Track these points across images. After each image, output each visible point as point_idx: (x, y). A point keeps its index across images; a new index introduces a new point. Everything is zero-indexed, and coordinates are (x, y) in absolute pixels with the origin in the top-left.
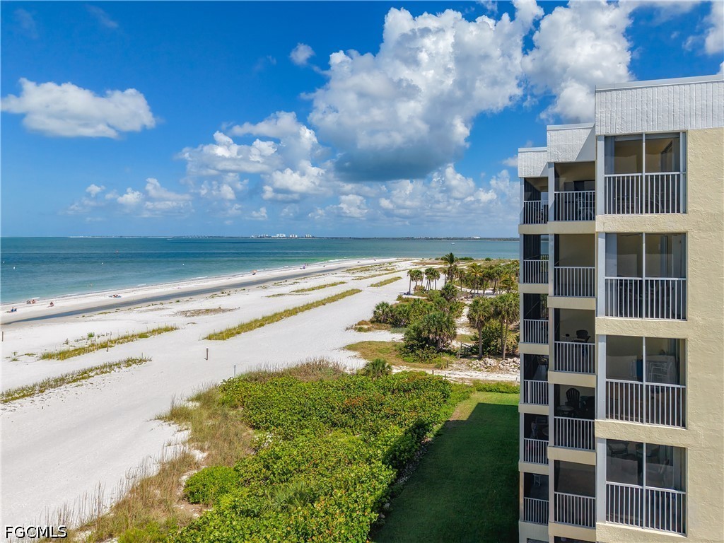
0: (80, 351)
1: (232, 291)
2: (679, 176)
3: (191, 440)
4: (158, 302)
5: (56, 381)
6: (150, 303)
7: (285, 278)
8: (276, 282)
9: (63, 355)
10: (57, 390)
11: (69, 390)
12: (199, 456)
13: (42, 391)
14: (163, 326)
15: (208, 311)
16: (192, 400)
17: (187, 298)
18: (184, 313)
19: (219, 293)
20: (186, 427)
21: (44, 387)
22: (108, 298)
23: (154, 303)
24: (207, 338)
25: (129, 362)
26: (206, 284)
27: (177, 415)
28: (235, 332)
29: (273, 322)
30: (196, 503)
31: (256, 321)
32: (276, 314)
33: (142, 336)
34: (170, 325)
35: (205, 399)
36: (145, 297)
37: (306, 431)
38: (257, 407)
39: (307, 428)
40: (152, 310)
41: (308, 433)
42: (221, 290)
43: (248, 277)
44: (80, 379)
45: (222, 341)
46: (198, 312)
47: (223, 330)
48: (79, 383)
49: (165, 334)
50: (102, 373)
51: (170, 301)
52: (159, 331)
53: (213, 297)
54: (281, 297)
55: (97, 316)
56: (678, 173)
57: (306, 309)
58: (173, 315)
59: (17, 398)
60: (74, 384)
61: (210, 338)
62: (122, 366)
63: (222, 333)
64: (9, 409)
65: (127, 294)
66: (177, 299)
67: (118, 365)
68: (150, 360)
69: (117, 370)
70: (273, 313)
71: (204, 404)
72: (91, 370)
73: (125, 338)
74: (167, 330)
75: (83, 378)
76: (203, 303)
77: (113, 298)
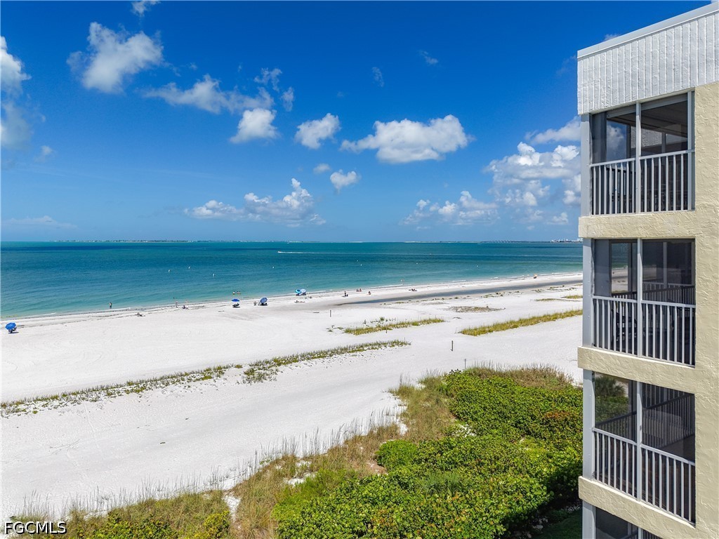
0: (369, 330)
1: (507, 292)
2: (686, 156)
3: (404, 414)
4: (441, 298)
5: (342, 349)
6: (434, 298)
7: (563, 283)
8: (552, 286)
9: (358, 331)
10: (340, 356)
11: (347, 357)
12: (403, 429)
13: (331, 356)
14: (433, 317)
15: (476, 309)
16: (422, 382)
17: (465, 296)
18: (456, 309)
19: (494, 294)
20: (405, 403)
21: (334, 352)
22: (408, 291)
23: (437, 298)
24: (461, 332)
25: (395, 343)
26: (488, 284)
27: (403, 392)
28: (487, 329)
29: (527, 325)
30: (380, 465)
31: (511, 322)
32: (534, 318)
33: (415, 324)
34: (438, 317)
35: (429, 382)
36: (434, 292)
37: (495, 431)
38: (463, 399)
39: (497, 428)
40: (433, 304)
41: (497, 434)
42: (497, 291)
43: (529, 280)
44: (357, 351)
45: (473, 336)
46: (468, 309)
47: (478, 326)
48: (355, 353)
49: (432, 325)
50: (373, 348)
51: (450, 297)
52: (428, 322)
53: (487, 296)
54: (549, 302)
55: (393, 305)
56: (684, 152)
57: (568, 316)
58: (446, 309)
59: (315, 358)
60: (351, 354)
61: (464, 332)
62: (387, 346)
63: (476, 329)
64: (308, 364)
65: (422, 289)
66: (456, 296)
67: (385, 344)
68: (410, 344)
69: (383, 348)
70: (531, 316)
71: (428, 387)
72: (366, 346)
73: (403, 324)
74: (435, 321)
75: (359, 350)
76: (476, 302)
77: (411, 291)
